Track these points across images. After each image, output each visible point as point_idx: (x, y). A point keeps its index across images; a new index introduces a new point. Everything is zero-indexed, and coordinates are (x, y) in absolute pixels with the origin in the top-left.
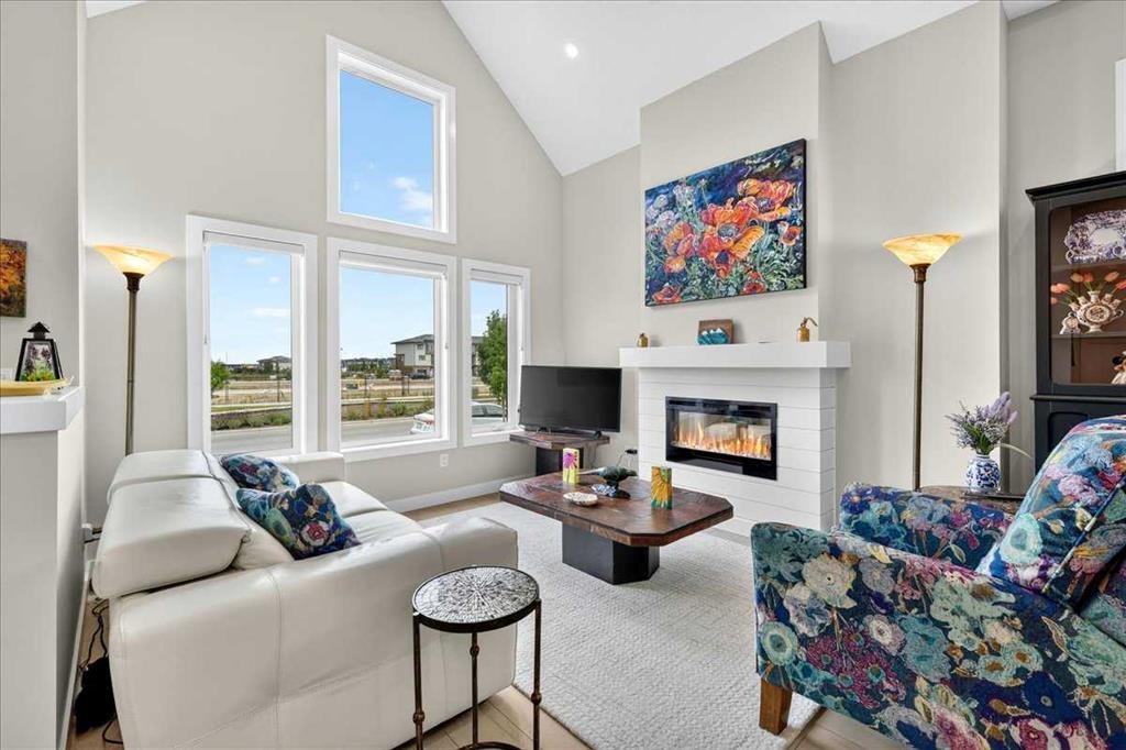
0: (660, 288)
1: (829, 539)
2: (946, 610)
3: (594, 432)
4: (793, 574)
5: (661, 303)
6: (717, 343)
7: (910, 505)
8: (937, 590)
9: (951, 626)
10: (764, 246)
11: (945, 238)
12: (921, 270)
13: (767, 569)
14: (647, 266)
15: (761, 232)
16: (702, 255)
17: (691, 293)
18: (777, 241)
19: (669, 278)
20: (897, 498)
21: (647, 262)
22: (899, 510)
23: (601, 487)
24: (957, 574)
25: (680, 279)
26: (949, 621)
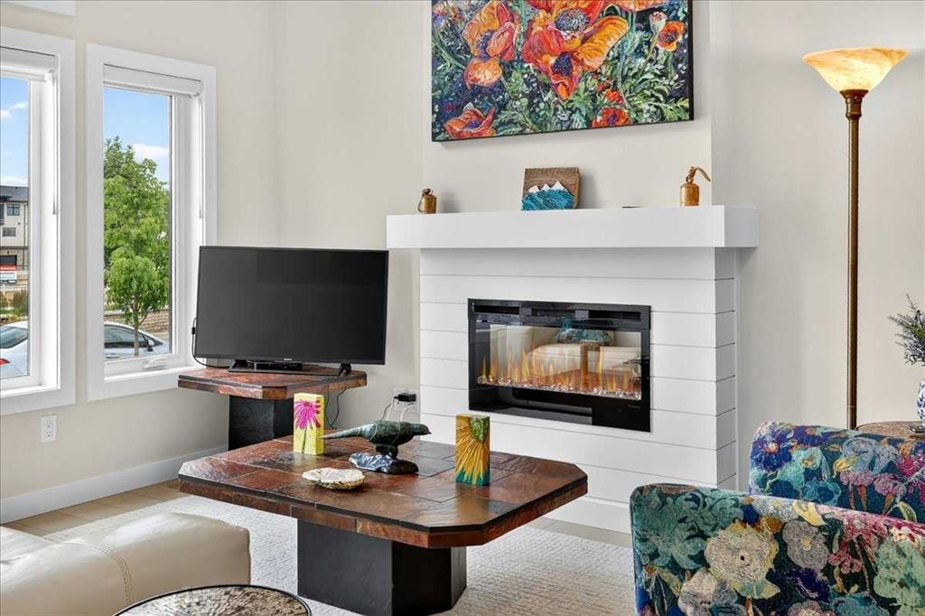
0: (458, 110)
1: (741, 499)
2: (892, 581)
3: (337, 366)
4: (691, 557)
5: (460, 137)
6: (555, 207)
7: (845, 449)
8: (881, 554)
9: (899, 603)
10: (628, 49)
11: (886, 53)
12: (855, 97)
13: (655, 555)
14: (435, 73)
15: (623, 26)
16: (529, 59)
17: (511, 121)
18: (648, 43)
19: (474, 95)
20: (827, 442)
21: (434, 67)
22: (832, 457)
23: (366, 457)
24: (905, 530)
25: (493, 98)
26: (897, 596)
